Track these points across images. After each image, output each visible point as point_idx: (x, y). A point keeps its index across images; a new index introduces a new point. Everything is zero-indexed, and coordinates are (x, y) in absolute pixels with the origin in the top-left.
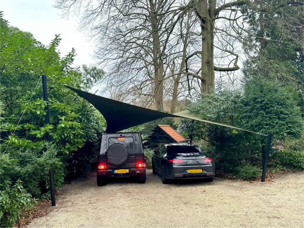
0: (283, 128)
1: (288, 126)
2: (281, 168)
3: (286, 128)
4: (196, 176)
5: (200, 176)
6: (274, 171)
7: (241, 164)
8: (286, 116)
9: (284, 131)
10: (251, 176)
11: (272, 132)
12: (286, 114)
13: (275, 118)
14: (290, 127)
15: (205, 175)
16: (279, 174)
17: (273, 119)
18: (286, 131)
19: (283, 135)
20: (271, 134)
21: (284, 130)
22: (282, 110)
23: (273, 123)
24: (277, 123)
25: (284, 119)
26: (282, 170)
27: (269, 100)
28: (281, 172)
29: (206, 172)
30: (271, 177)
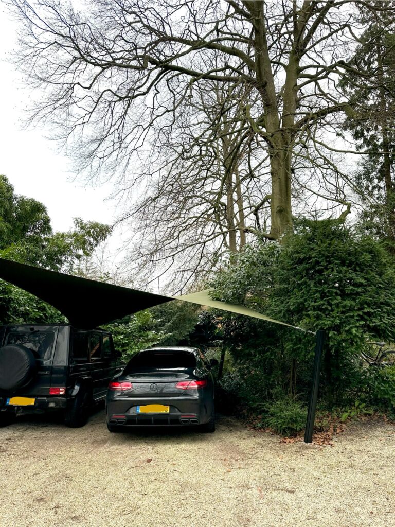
0: (353, 317)
1: (364, 313)
2: (363, 410)
3: (359, 315)
4: (157, 422)
5: (165, 422)
6: (345, 415)
7: (270, 395)
8: (360, 290)
9: (353, 324)
10: (287, 426)
11: (325, 325)
12: (361, 285)
13: (334, 295)
14: (369, 314)
15: (176, 420)
16: (356, 423)
17: (328, 297)
18: (358, 324)
19: (351, 334)
20: (323, 329)
21: (352, 321)
22: (353, 275)
23: (331, 305)
24: (337, 305)
25: (353, 296)
26: (365, 415)
27: (323, 255)
28: (363, 418)
29: (179, 413)
30: (335, 430)
